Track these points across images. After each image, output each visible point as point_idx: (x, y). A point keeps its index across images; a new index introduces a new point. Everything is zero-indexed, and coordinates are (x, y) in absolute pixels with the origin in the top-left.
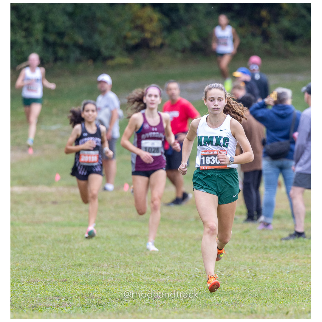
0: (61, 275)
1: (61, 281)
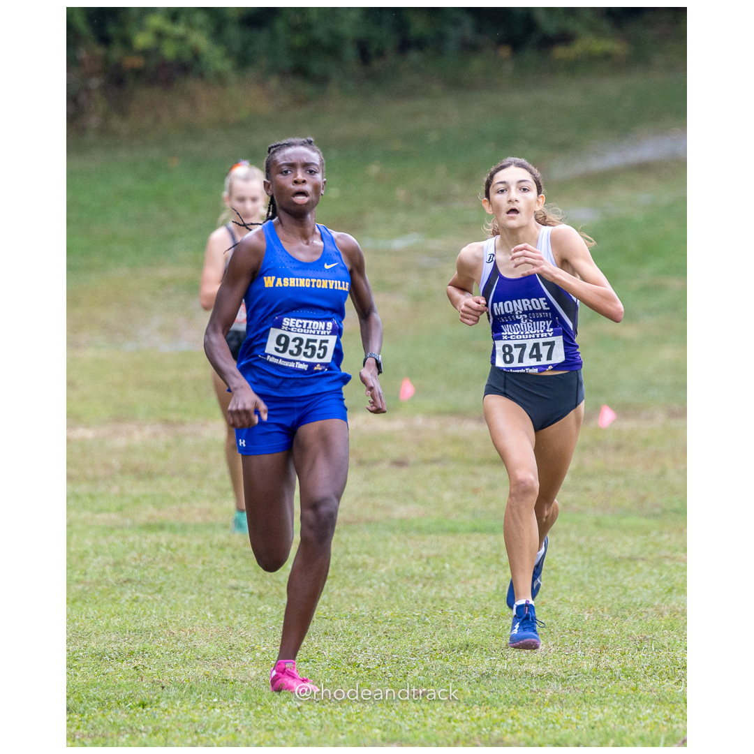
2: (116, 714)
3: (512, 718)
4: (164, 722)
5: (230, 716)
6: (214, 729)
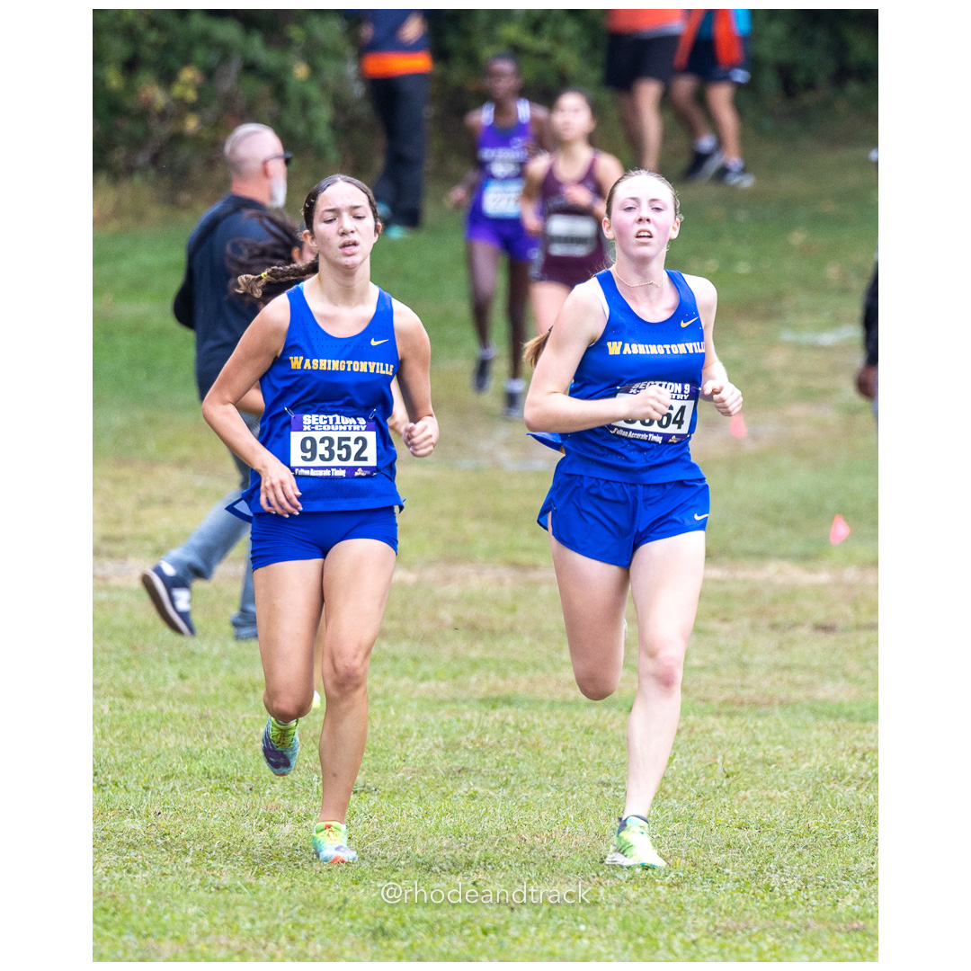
0: (842, 907)
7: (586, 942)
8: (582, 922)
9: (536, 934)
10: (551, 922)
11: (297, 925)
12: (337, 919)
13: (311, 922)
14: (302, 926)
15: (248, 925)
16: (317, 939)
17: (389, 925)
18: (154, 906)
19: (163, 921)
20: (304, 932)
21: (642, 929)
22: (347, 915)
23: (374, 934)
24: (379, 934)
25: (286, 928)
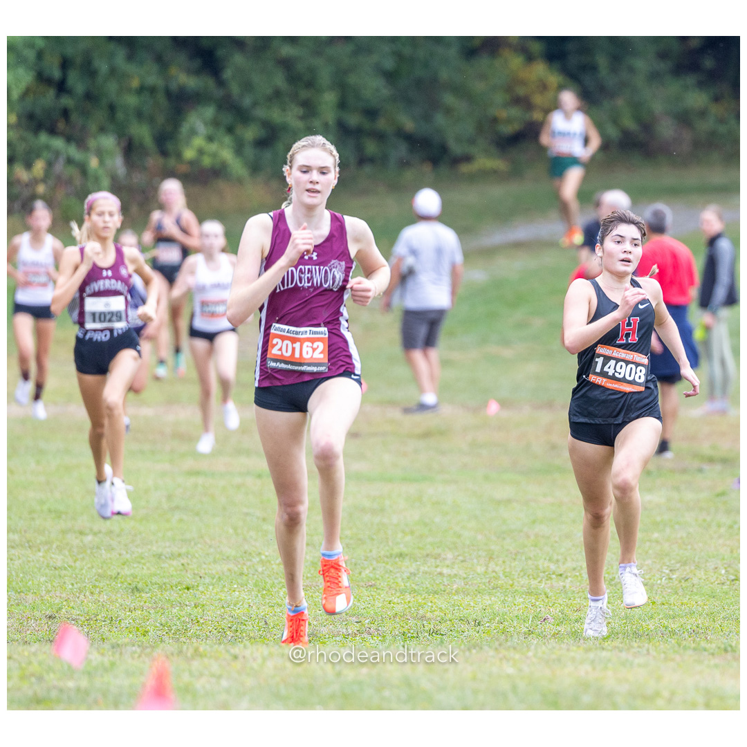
0: (363, 575)
1: (363, 587)
2: (170, 594)
3: (431, 602)
4: (202, 600)
5: (245, 597)
6: (235, 605)
7: (237, 593)
8: (235, 584)
9: (213, 590)
10: (220, 583)
11: (95, 587)
12: (114, 583)
13: (101, 585)
14: (97, 587)
15: (70, 586)
16: (104, 593)
17: (140, 586)
18: (24, 577)
19: (28, 585)
20: (98, 590)
21: (265, 587)
22: (119, 581)
23: (133, 590)
24: (135, 590)
25: (89, 588)
